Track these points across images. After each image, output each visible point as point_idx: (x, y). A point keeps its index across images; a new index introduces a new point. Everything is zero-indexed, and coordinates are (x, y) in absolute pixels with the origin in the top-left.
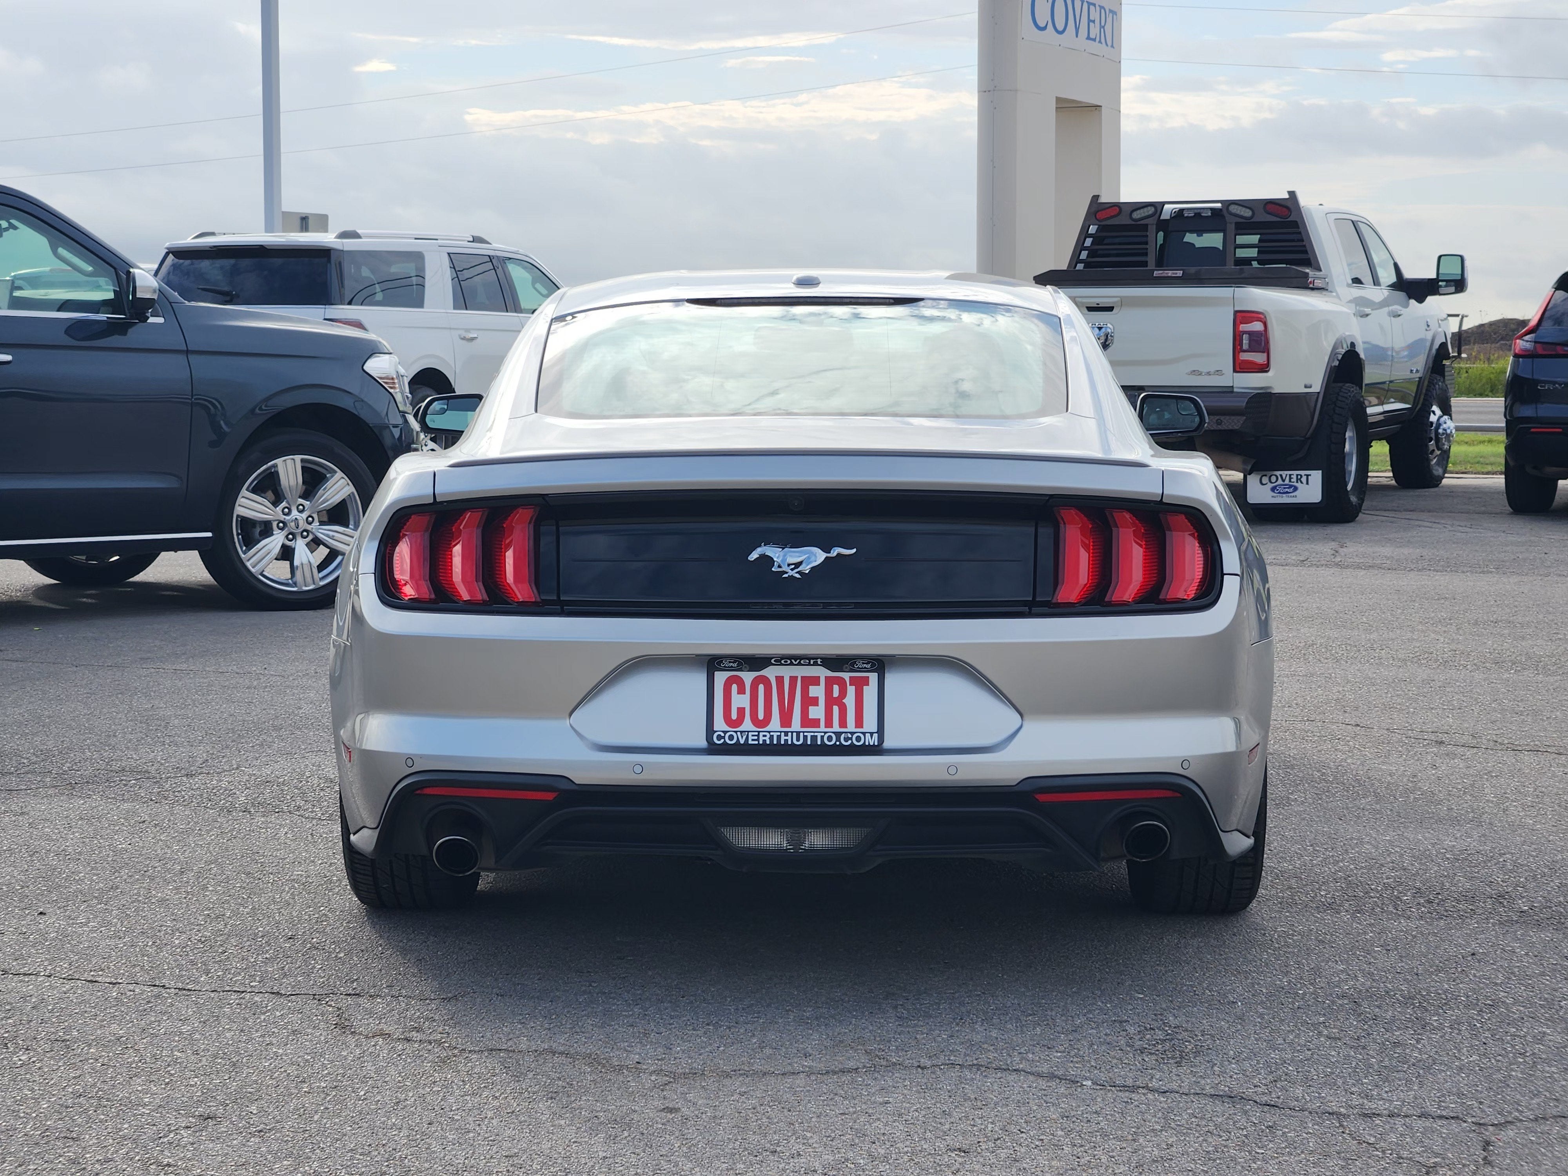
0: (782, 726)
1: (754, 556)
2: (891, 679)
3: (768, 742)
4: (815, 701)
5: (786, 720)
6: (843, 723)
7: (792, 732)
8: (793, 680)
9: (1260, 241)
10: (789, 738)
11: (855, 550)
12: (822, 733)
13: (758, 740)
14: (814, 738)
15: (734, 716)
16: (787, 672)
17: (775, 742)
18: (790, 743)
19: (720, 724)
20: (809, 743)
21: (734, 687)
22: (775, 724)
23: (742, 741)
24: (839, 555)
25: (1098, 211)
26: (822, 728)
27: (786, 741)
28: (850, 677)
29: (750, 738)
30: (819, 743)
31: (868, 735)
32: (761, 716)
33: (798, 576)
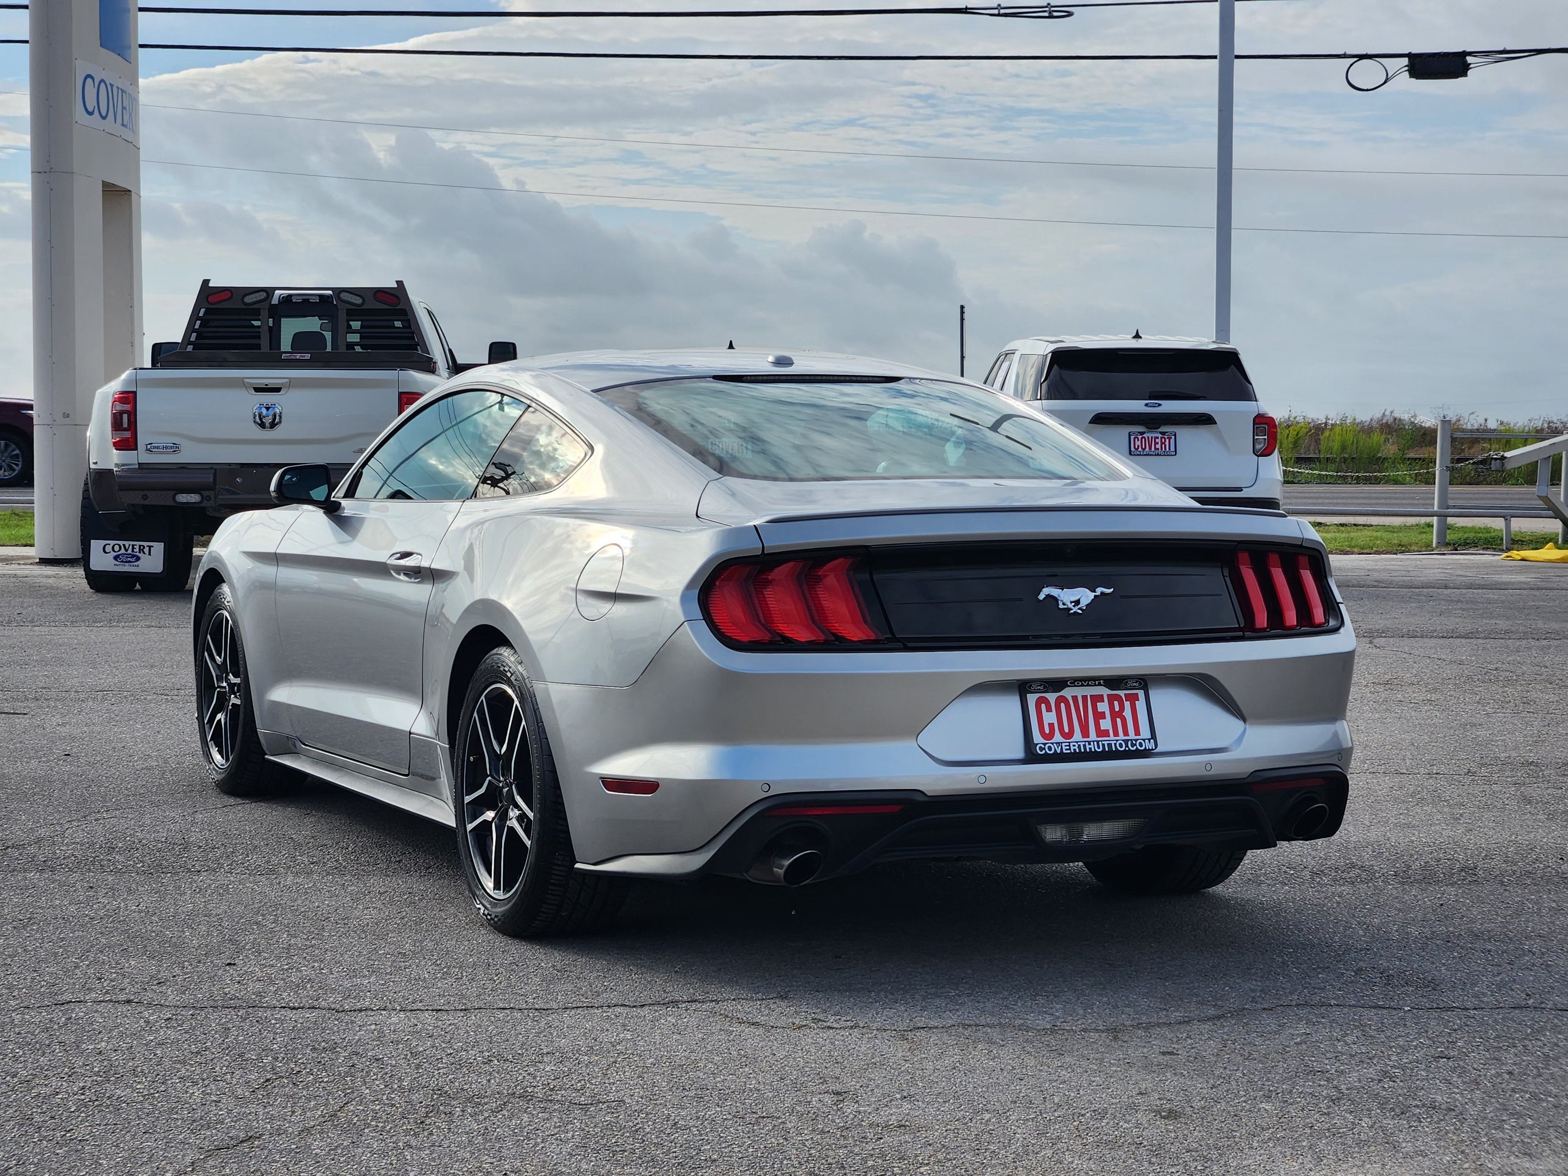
0: (1083, 737)
1: (1042, 596)
2: (1154, 694)
3: (1077, 751)
4: (1102, 715)
5: (1085, 733)
6: (1126, 733)
7: (1093, 742)
8: (1084, 698)
9: (362, 327)
10: (1092, 746)
11: (1112, 589)
12: (1116, 741)
13: (1070, 749)
14: (1110, 745)
15: (1047, 731)
16: (1079, 692)
17: (1083, 750)
18: (1093, 750)
19: (1037, 738)
20: (1107, 749)
21: (1043, 706)
22: (1078, 735)
23: (1059, 751)
24: (1102, 593)
25: (209, 295)
26: (1112, 737)
27: (1090, 749)
28: (1125, 695)
29: (1064, 748)
30: (1114, 749)
31: (1147, 741)
32: (1066, 730)
33: (1080, 612)
